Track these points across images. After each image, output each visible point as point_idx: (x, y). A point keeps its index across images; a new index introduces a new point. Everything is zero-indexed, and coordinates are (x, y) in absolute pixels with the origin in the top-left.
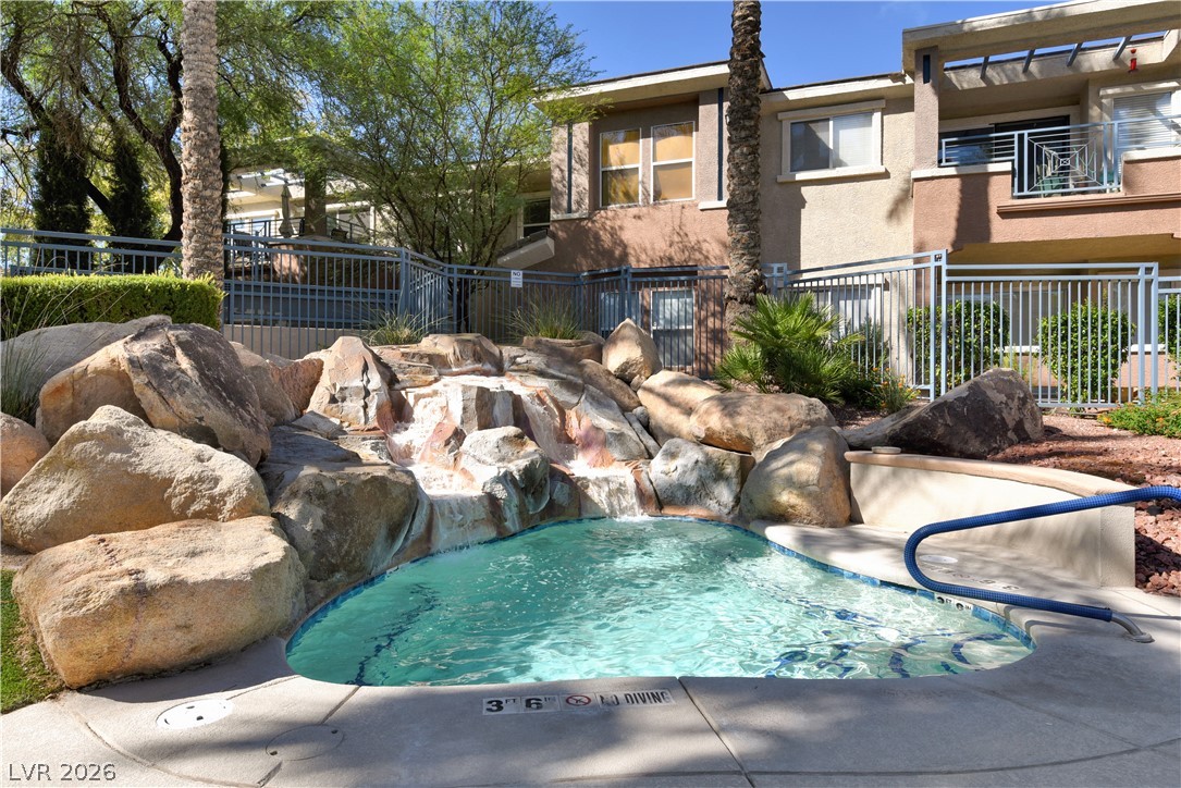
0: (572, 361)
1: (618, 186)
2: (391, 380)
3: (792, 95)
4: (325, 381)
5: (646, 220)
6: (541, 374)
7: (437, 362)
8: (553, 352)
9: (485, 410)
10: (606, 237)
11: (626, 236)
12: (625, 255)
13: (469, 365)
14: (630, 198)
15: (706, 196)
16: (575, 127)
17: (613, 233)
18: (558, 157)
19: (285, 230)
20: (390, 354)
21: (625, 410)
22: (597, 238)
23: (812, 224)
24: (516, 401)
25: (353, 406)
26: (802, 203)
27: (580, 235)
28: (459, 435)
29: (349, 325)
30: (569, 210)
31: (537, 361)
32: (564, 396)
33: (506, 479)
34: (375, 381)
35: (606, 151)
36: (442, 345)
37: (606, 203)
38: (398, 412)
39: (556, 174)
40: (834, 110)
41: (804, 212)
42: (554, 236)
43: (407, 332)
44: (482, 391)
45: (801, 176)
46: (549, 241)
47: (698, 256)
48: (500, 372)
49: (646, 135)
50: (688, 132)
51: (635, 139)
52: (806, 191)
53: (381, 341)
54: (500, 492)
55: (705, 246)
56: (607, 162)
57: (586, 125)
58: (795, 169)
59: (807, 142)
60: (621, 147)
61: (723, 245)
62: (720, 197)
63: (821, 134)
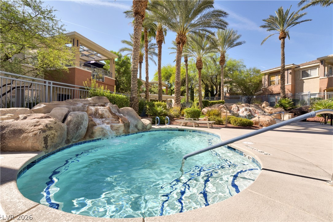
0: (258, 106)
1: (272, 83)
2: (238, 108)
3: (301, 67)
4: (233, 108)
5: (276, 87)
6: (254, 107)
7: (243, 106)
8: (256, 105)
9: (246, 110)
10: (270, 90)
11: (273, 90)
12: (273, 92)
13: (246, 106)
14: (274, 84)
16: (266, 76)
17: (271, 89)
18: (263, 80)
19: (227, 91)
20: (238, 106)
21: (262, 110)
22: (269, 90)
24: (250, 110)
25: (235, 110)
26: (304, 82)
27: (266, 90)
28: (243, 112)
29: (235, 103)
30: (265, 87)
31: (254, 106)
32: (256, 109)
33: (247, 115)
34: (237, 108)
35: (270, 78)
36: (243, 105)
37: (270, 85)
38: (239, 110)
39: (263, 82)
40: (310, 68)
41: (304, 84)
43: (240, 103)
44: (246, 108)
45: (303, 79)
46: (262, 91)
48: (250, 107)
49: (277, 76)
51: (275, 76)
52: (304, 80)
53: (238, 104)
54: (246, 116)
56: (270, 80)
57: (267, 75)
58: (302, 77)
59: (305, 73)
60: (273, 77)
61: (288, 90)
62: (288, 83)
63: (307, 72)
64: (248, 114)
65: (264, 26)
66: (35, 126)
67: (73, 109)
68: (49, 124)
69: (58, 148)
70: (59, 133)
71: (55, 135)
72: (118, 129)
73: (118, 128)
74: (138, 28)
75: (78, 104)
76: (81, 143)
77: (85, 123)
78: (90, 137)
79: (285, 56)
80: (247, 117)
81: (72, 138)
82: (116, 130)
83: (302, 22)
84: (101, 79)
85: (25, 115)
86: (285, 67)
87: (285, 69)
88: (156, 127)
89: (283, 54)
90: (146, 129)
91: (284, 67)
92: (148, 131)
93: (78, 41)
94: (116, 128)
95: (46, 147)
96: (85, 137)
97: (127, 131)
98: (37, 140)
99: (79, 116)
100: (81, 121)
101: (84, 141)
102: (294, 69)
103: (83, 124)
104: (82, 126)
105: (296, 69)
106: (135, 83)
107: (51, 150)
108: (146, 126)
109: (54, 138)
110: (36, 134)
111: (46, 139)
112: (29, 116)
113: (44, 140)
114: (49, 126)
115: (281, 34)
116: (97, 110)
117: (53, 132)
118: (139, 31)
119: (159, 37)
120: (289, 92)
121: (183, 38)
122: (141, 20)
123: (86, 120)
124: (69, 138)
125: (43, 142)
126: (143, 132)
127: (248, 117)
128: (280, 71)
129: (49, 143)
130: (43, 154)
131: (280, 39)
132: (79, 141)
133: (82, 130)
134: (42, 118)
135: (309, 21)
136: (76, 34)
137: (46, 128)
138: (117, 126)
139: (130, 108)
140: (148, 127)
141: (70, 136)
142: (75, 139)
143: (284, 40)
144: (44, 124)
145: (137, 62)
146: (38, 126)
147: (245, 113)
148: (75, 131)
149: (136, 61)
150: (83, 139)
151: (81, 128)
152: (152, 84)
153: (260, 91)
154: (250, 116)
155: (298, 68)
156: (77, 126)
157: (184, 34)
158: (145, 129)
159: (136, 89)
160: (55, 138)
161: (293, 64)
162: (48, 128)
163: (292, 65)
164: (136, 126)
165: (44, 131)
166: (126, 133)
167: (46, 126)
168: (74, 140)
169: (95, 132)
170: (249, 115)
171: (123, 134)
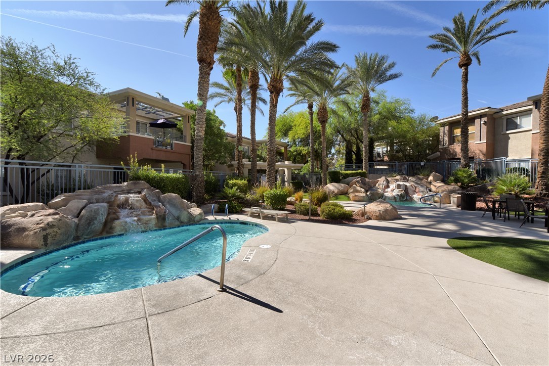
0: (421, 180)
1: (456, 139)
2: (388, 182)
3: (504, 113)
4: (379, 182)
6: (414, 182)
7: (397, 180)
8: (418, 178)
9: (399, 187)
11: (457, 150)
12: (456, 154)
13: (401, 180)
15: (477, 141)
16: (445, 127)
17: (453, 150)
18: (441, 134)
22: (450, 151)
23: (512, 144)
26: (509, 138)
27: (446, 150)
28: (394, 190)
30: (443, 145)
31: (414, 180)
34: (385, 182)
35: (453, 131)
36: (399, 177)
37: (453, 143)
38: (387, 187)
39: (440, 137)
40: (519, 114)
41: (510, 141)
42: (440, 152)
43: (394, 175)
45: (508, 132)
46: (438, 153)
47: (474, 154)
48: (407, 182)
50: (474, 125)
52: (510, 135)
53: (389, 177)
55: (475, 151)
56: (454, 134)
57: (448, 127)
58: (507, 130)
59: (511, 123)
60: (457, 130)
61: (481, 151)
62: (480, 141)
63: (515, 121)
64: (399, 194)
65: (434, 46)
66: (38, 224)
67: (96, 199)
68: (51, 222)
69: (64, 245)
70: (63, 230)
71: (57, 232)
72: (147, 223)
73: (148, 221)
74: (203, 81)
75: (104, 193)
76: (96, 240)
77: (101, 218)
78: (108, 233)
79: (469, 95)
80: (398, 199)
81: (83, 235)
82: (146, 224)
83: (500, 35)
84: (168, 147)
85: (33, 212)
86: (469, 114)
87: (469, 117)
88: (211, 218)
89: (465, 93)
90: (194, 221)
91: (467, 114)
92: (198, 223)
93: (133, 99)
94: (144, 222)
95: (46, 245)
96: (101, 233)
97: (162, 224)
98: (36, 238)
99: (93, 210)
100: (94, 216)
101: (99, 237)
102: (492, 115)
103: (98, 219)
104: (95, 222)
105: (495, 116)
106: (199, 156)
107: (51, 248)
108: (194, 217)
109: (56, 236)
110: (36, 233)
111: (45, 238)
112: (37, 213)
113: (43, 238)
114: (51, 224)
115: (462, 59)
116: (127, 200)
117: (55, 229)
118: (205, 85)
119: (252, 81)
120: (481, 154)
121: (278, 84)
122: (207, 69)
123: (102, 214)
124: (78, 235)
125: (42, 240)
126: (190, 225)
127: (400, 199)
128: (459, 121)
129: (49, 241)
130: (43, 251)
131: (461, 66)
132: (93, 237)
133: (95, 225)
134: (49, 215)
135: (512, 34)
136: (129, 91)
137: (47, 226)
138: (147, 220)
139: (174, 194)
140: (197, 219)
141: (79, 232)
142: (87, 235)
143: (467, 69)
144: (46, 222)
145: (201, 127)
146: (40, 224)
147: (396, 192)
148: (86, 227)
149: (199, 126)
150: (99, 235)
151: (94, 223)
152: (261, 143)
153: (436, 154)
154: (403, 197)
155: (499, 114)
156: (89, 221)
157: (278, 78)
158: (192, 221)
159: (200, 164)
160: (58, 236)
161: (489, 108)
162: (50, 226)
163: (488, 110)
164: (178, 218)
165: (44, 229)
166: (159, 227)
167: (48, 224)
168: (86, 237)
169: (115, 227)
170: (401, 196)
171: (155, 229)
